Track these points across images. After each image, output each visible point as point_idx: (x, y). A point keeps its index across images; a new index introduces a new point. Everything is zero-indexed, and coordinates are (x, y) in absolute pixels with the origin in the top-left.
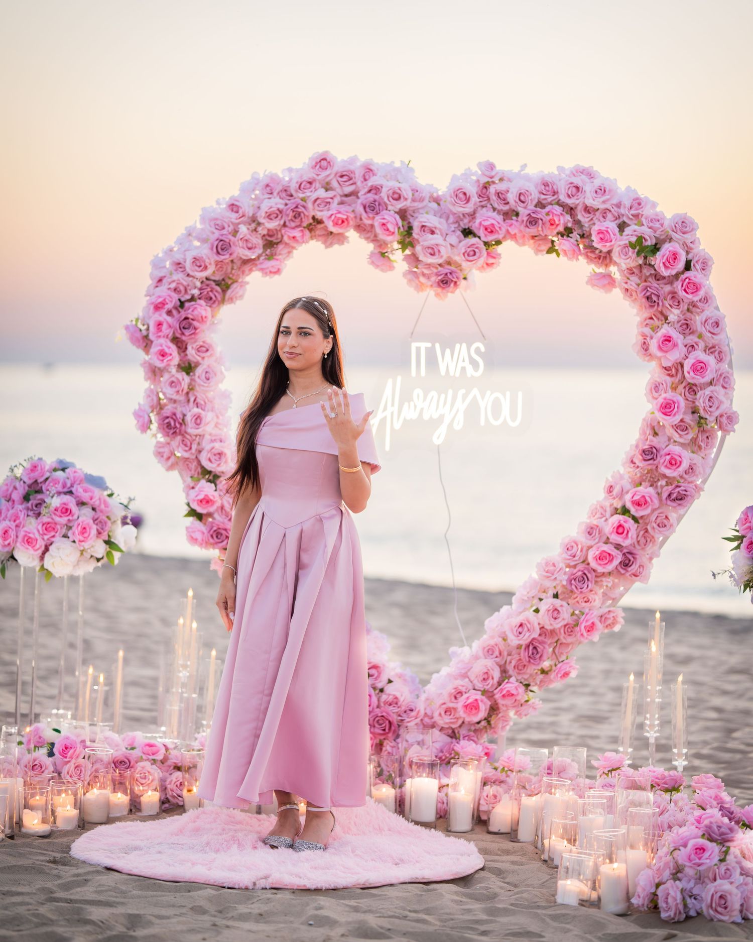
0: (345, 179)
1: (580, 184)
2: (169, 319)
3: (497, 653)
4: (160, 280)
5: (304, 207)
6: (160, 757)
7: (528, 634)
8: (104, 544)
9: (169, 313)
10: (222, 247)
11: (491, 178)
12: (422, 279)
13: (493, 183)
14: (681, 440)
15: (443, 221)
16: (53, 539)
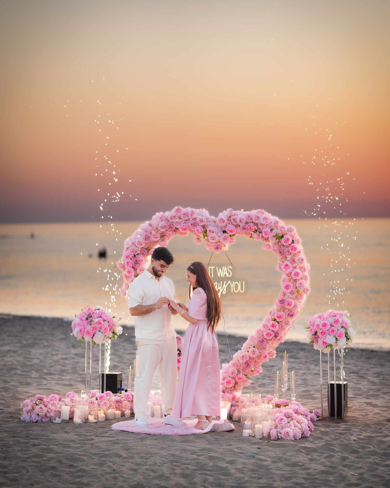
0: (185, 215)
1: (259, 216)
2: (131, 261)
3: (236, 365)
4: (128, 248)
5: (173, 225)
6: (130, 400)
7: (245, 359)
8: (112, 333)
9: (131, 259)
10: (147, 238)
11: (231, 214)
12: (211, 247)
13: (232, 216)
14: (292, 297)
15: (217, 228)
16: (96, 332)
